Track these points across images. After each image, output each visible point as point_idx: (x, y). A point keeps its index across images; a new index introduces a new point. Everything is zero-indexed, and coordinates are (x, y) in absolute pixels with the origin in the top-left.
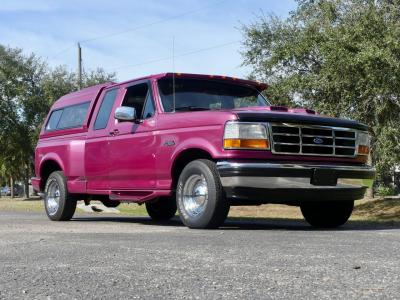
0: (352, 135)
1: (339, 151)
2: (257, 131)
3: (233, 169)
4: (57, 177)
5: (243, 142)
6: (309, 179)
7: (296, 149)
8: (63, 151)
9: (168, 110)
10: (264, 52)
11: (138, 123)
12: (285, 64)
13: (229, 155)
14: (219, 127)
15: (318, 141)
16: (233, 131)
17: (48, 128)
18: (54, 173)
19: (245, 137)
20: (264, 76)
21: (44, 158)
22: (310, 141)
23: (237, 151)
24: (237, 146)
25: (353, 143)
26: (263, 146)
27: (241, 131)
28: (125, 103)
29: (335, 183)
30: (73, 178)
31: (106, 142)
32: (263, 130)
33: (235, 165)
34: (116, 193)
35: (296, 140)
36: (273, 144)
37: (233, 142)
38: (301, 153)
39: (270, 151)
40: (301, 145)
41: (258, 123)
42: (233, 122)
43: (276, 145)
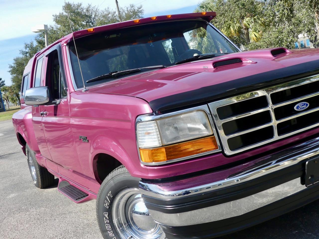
7: (269, 133)
13: (151, 175)
15: (302, 107)
17: (24, 94)
22: (289, 110)
26: (209, 148)
35: (266, 117)
36: (225, 138)
37: (153, 153)
38: (276, 137)
39: (223, 152)
40: (274, 123)
41: (191, 112)
42: (150, 118)
43: (229, 141)
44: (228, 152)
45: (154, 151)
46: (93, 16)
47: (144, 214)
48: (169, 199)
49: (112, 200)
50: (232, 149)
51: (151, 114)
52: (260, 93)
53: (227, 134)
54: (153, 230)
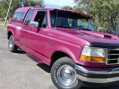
2: (100, 53)
13: (82, 64)
14: (79, 47)
17: (13, 18)
21: (9, 30)
30: (17, 40)
36: (107, 60)
37: (87, 58)
38: (118, 63)
39: (105, 63)
41: (101, 49)
42: (88, 47)
43: (108, 61)
44: (107, 64)
45: (87, 57)
47: (67, 73)
48: (86, 72)
49: (59, 66)
50: (108, 63)
51: (90, 46)
53: (108, 58)
54: (69, 79)
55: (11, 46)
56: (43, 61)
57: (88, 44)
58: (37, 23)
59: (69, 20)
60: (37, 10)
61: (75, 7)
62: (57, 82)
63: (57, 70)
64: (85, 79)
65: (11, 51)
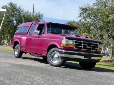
0: (97, 45)
1: (93, 49)
2: (71, 42)
3: (63, 52)
4: (18, 46)
5: (67, 45)
6: (84, 56)
7: (81, 48)
8: (20, 39)
9: (48, 33)
10: (84, 14)
11: (40, 35)
12: (90, 18)
13: (62, 48)
14: (61, 40)
15: (87, 46)
16: (64, 42)
17: (17, 32)
18: (17, 45)
19: (67, 43)
20: (84, 20)
21: (15, 40)
22: (85, 46)
23: (65, 47)
24: (65, 46)
25: (97, 47)
26: (72, 47)
27: (66, 42)
28: (37, 30)
29: (91, 58)
30: (22, 47)
31: (32, 39)
32: (72, 42)
33: (64, 51)
34: (33, 53)
35: (81, 45)
38: (82, 49)
40: (82, 47)
44: (75, 48)
46: (21, 11)
47: (56, 57)
49: (52, 53)
52: (82, 42)
53: (75, 45)
55: (16, 53)
56: (43, 54)
57: (65, 38)
58: (38, 32)
59: (62, 31)
60: (38, 24)
61: (80, 21)
62: (50, 61)
63: (50, 55)
64: (63, 55)
65: (16, 57)
